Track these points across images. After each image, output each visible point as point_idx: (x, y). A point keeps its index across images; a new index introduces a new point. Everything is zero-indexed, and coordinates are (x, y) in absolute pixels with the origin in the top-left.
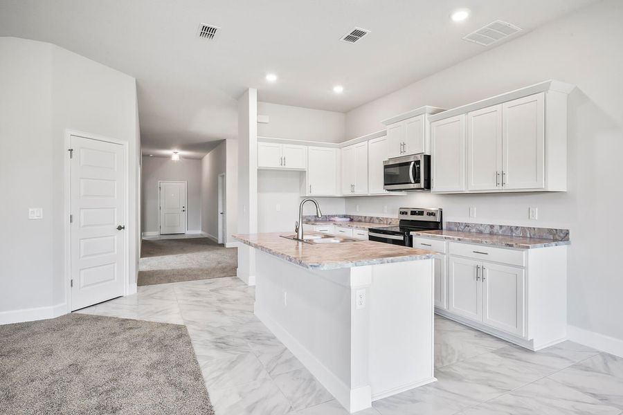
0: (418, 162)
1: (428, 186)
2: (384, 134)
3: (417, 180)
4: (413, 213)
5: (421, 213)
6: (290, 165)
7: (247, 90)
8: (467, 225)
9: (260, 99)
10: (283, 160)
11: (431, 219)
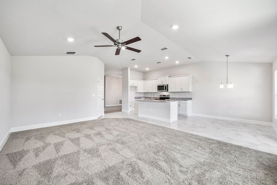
0: (166, 86)
1: (168, 90)
2: (157, 79)
3: (166, 89)
4: (163, 96)
5: (165, 96)
7: (128, 68)
8: (174, 98)
9: (130, 70)
11: (168, 97)
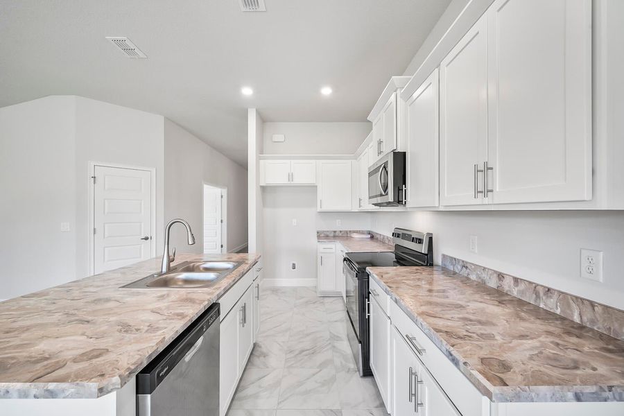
4: (404, 236)
6: (298, 180)
10: (291, 177)
